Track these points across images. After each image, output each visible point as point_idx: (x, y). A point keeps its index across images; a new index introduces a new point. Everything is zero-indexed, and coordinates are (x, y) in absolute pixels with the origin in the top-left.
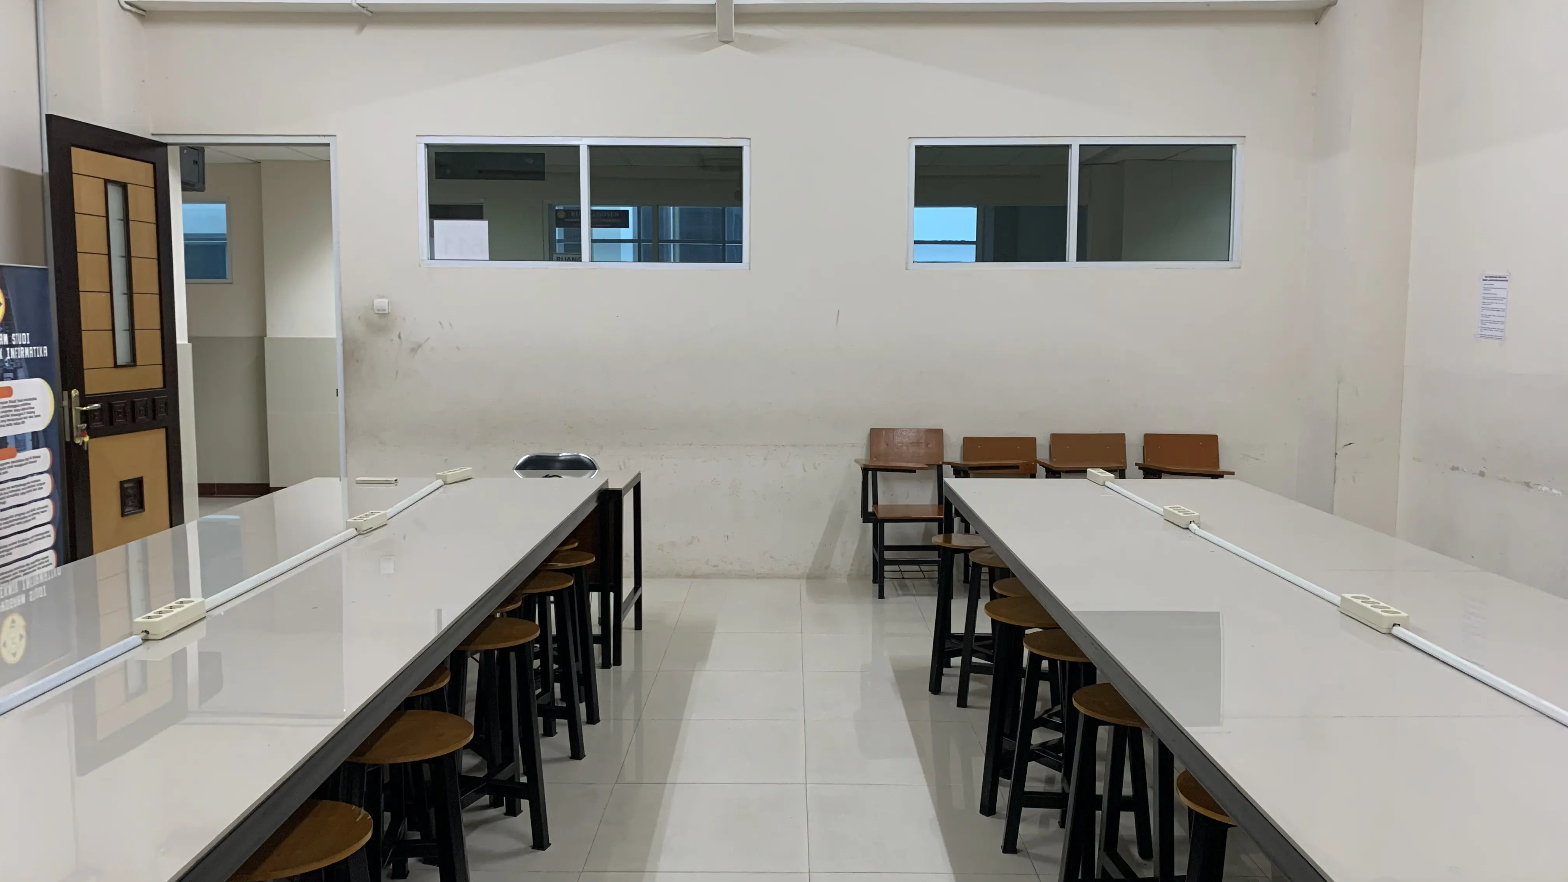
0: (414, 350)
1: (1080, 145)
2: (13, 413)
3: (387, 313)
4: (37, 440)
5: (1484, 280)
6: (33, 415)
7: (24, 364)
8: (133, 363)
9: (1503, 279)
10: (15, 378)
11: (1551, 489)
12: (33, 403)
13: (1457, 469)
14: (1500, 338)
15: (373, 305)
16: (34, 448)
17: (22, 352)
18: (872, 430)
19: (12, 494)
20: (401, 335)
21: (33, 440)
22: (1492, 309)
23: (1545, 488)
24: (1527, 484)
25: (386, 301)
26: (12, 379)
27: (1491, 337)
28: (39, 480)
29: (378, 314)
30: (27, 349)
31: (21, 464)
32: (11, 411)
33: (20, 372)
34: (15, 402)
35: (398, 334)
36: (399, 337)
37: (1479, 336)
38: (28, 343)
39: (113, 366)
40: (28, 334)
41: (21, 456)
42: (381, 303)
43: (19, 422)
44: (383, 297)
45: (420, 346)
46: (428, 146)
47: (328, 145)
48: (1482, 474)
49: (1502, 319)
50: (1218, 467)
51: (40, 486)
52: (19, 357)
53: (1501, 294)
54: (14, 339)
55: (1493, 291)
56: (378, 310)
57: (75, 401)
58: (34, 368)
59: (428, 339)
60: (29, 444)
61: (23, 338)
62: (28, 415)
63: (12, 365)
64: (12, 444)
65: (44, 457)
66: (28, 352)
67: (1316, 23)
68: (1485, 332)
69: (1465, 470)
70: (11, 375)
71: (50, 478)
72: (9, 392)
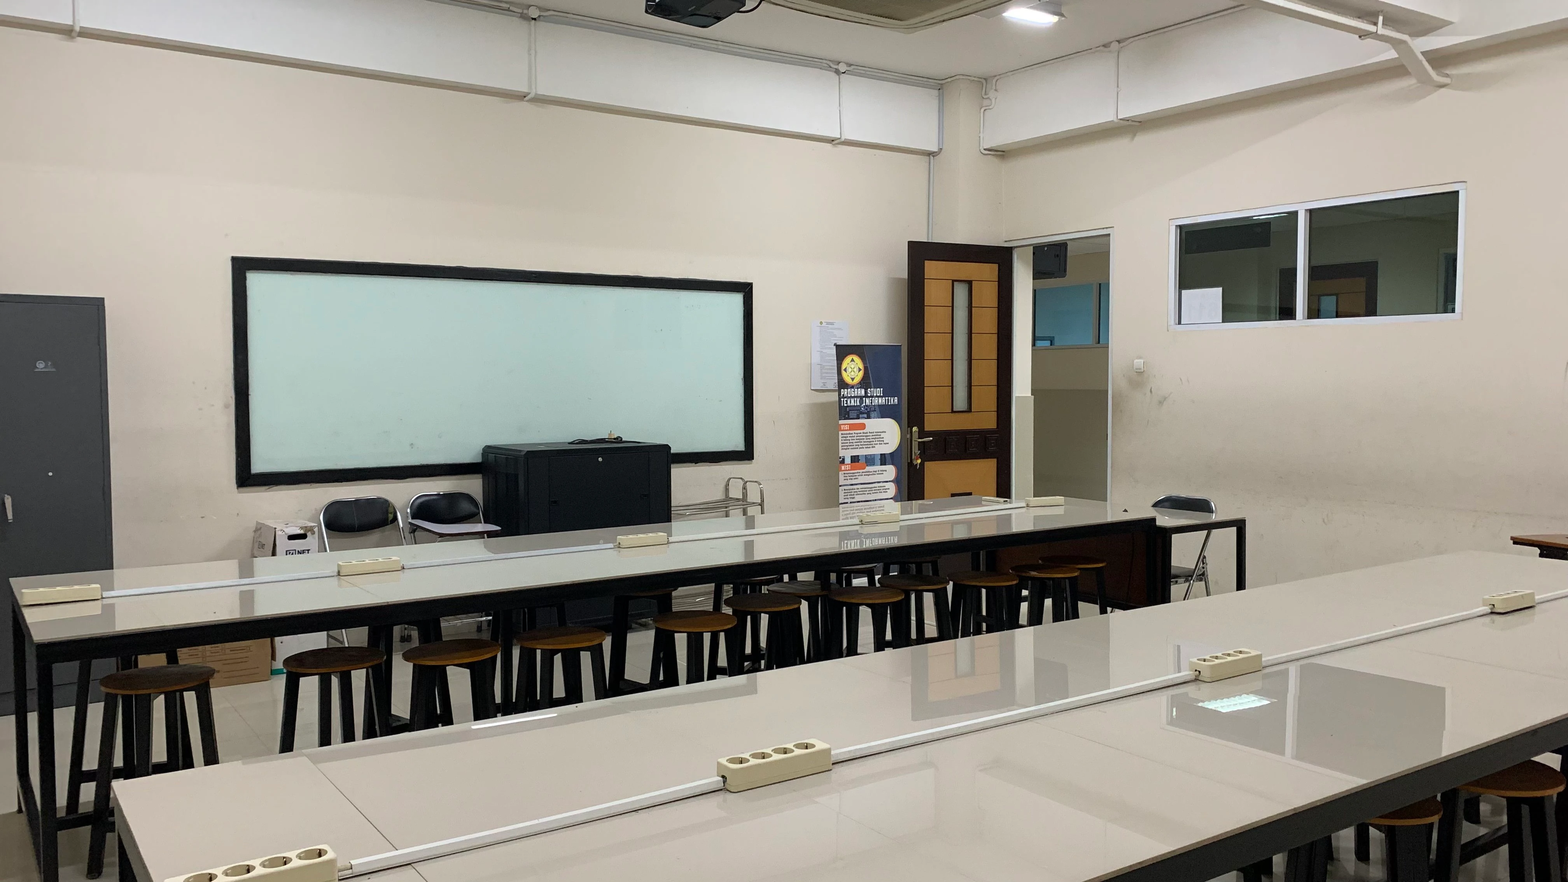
0: (1161, 403)
2: (865, 440)
3: (1143, 371)
4: (884, 459)
6: (882, 442)
7: (877, 409)
8: (969, 410)
10: (869, 417)
12: (883, 435)
15: (1133, 365)
16: (881, 465)
17: (876, 401)
19: (861, 493)
21: (881, 459)
25: (1142, 361)
26: (866, 418)
28: (885, 486)
29: (1137, 372)
30: (880, 399)
31: (868, 474)
32: (864, 439)
33: (872, 414)
34: (867, 433)
35: (1150, 389)
36: (1151, 391)
38: (882, 395)
39: (950, 411)
40: (882, 389)
41: (868, 468)
42: (1139, 363)
43: (869, 445)
44: (1140, 358)
45: (1165, 399)
46: (1179, 226)
47: (1109, 235)
51: (885, 490)
52: (873, 404)
54: (869, 392)
56: (1137, 369)
57: (915, 436)
58: (885, 412)
59: (1171, 393)
60: (878, 461)
61: (878, 391)
62: (878, 443)
63: (867, 409)
64: (862, 461)
65: (890, 471)
66: (882, 401)
70: (865, 416)
71: (895, 487)
72: (863, 426)
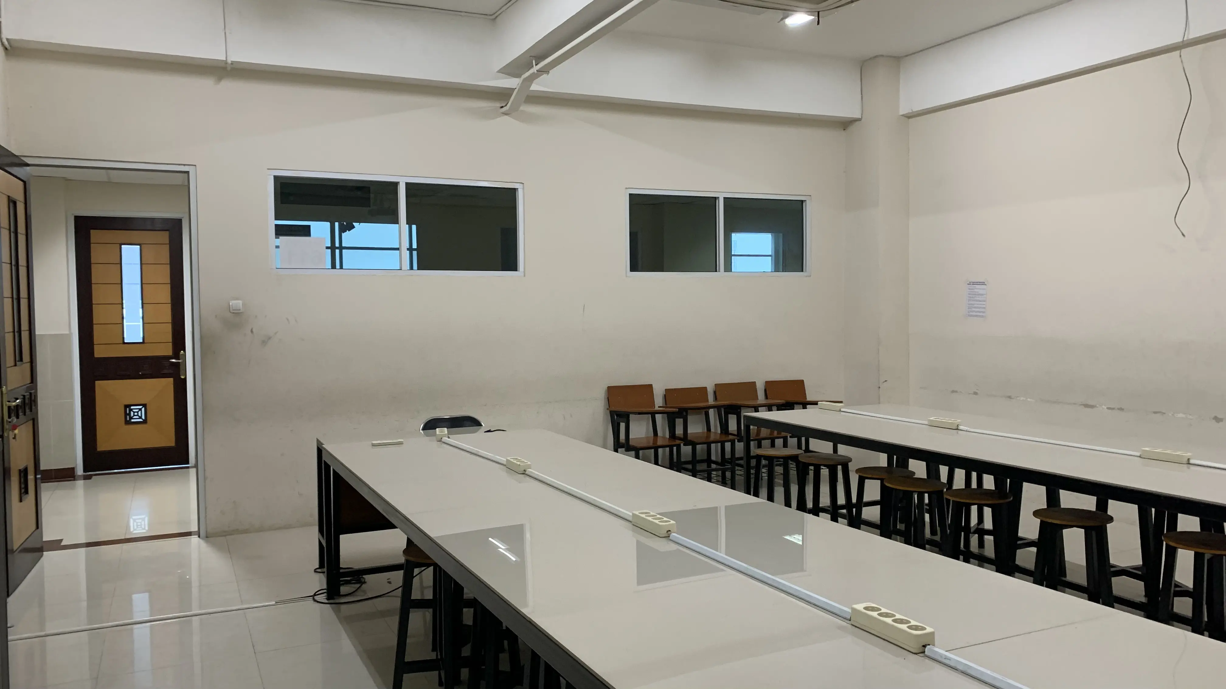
0: (264, 343)
1: (724, 198)
3: (241, 312)
5: (968, 284)
9: (983, 283)
11: (1027, 399)
13: (956, 392)
14: (982, 317)
15: (229, 305)
18: (608, 387)
20: (254, 330)
22: (977, 301)
23: (1022, 398)
24: (1010, 397)
25: (240, 302)
27: (976, 316)
29: (233, 313)
35: (251, 329)
36: (252, 331)
37: (967, 316)
39: (14, 364)
42: (236, 304)
44: (237, 299)
45: (270, 338)
46: (276, 178)
47: (187, 171)
48: (975, 393)
49: (984, 306)
50: (806, 399)
53: (981, 292)
55: (976, 290)
56: (234, 310)
57: (6, 397)
59: (276, 333)
67: (844, 130)
68: (971, 313)
69: (963, 392)
